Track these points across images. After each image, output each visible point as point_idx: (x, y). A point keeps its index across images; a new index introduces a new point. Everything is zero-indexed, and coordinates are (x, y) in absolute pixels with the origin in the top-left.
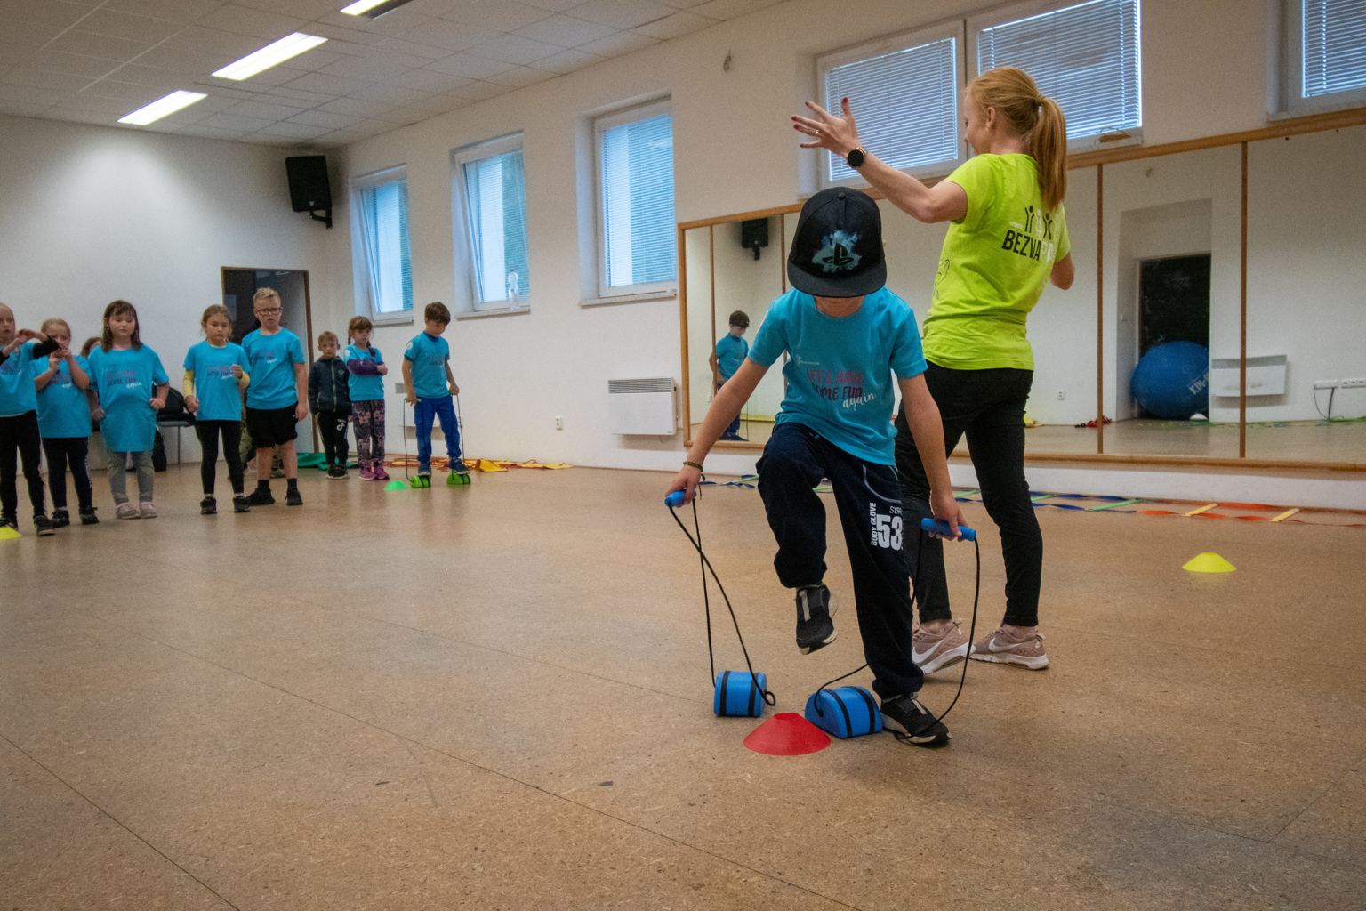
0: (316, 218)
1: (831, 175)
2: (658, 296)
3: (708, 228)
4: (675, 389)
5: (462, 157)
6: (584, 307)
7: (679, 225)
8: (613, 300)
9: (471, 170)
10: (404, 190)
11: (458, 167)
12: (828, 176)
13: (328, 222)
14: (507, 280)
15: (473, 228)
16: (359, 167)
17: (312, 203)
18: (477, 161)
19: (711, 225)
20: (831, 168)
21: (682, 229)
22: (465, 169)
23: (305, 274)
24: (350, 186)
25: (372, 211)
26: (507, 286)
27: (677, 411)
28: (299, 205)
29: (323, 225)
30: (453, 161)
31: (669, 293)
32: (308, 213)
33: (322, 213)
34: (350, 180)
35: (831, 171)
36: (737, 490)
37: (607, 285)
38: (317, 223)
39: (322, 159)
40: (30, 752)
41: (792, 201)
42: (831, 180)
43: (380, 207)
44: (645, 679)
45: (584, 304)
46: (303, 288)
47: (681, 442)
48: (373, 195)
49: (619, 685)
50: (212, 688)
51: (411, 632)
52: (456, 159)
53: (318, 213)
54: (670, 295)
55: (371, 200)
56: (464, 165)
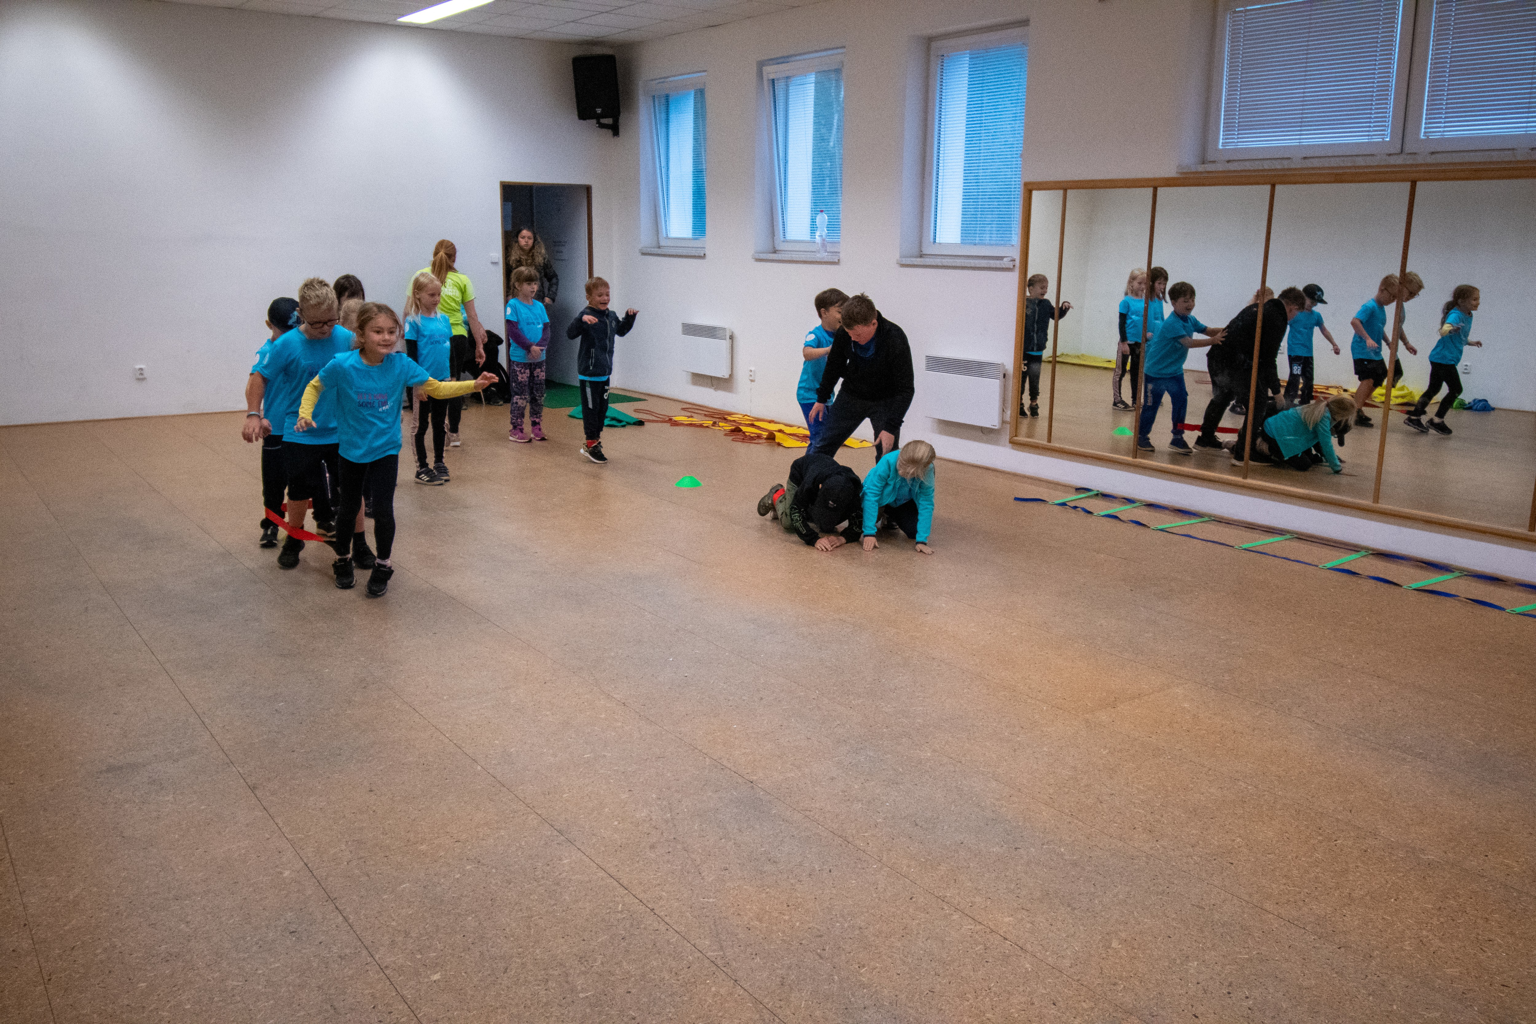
0: (602, 126)
1: (1221, 141)
2: (993, 263)
3: (1061, 192)
4: (1004, 376)
5: (770, 71)
6: (903, 265)
7: (1026, 184)
8: (938, 261)
9: (780, 86)
10: (700, 93)
11: (765, 82)
12: (1218, 142)
13: (615, 130)
14: (813, 221)
15: (778, 155)
16: (652, 71)
17: (599, 111)
18: (788, 78)
19: (1065, 190)
20: (1222, 133)
21: (1029, 189)
22: (774, 85)
23: (588, 189)
24: (641, 92)
25: (663, 116)
26: (813, 228)
27: (1004, 401)
28: (584, 114)
29: (610, 132)
30: (760, 75)
31: (1006, 263)
32: (594, 121)
33: (608, 121)
34: (641, 84)
35: (1221, 137)
36: (1072, 514)
37: (932, 240)
38: (605, 131)
39: (611, 59)
40: (386, 967)
41: (1170, 172)
42: (1220, 147)
43: (672, 116)
44: (1007, 919)
45: (904, 262)
46: (585, 204)
47: (1006, 437)
48: (665, 103)
49: (979, 927)
50: (548, 868)
51: (740, 781)
52: (764, 73)
53: (604, 121)
54: (1007, 266)
55: (663, 108)
56: (773, 80)
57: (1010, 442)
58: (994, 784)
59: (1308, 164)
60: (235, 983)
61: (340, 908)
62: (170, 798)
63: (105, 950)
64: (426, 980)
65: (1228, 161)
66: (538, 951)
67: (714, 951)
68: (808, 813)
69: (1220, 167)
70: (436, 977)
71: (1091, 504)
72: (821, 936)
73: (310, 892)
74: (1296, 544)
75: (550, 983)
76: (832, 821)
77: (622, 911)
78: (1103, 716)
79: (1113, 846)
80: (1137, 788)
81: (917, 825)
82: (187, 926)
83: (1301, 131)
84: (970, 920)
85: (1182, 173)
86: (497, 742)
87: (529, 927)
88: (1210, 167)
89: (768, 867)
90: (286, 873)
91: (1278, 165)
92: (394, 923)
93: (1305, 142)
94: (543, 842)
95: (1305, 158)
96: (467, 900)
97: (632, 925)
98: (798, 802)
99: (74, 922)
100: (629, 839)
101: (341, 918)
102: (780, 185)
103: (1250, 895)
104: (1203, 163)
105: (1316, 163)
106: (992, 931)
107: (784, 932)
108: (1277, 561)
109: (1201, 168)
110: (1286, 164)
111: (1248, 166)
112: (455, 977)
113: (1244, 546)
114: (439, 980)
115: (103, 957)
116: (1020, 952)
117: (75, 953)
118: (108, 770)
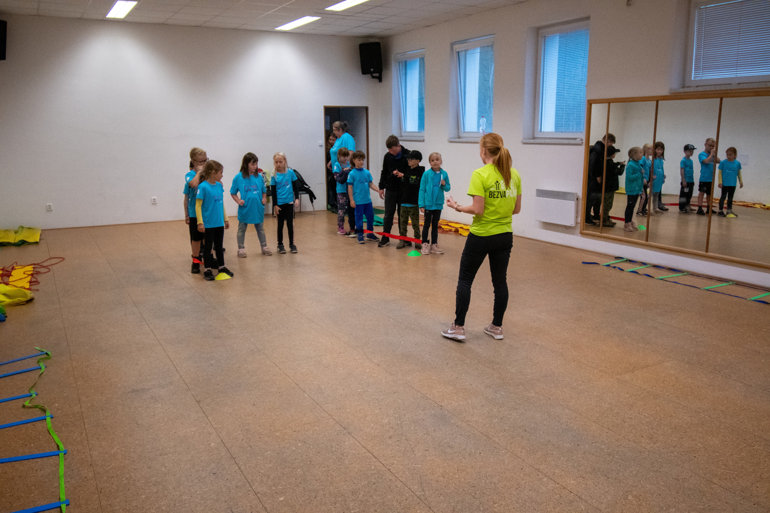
0: (373, 77)
1: (693, 76)
2: (571, 142)
3: (607, 105)
4: (577, 199)
5: (457, 47)
6: (524, 143)
7: (588, 101)
8: (543, 141)
9: (462, 55)
10: (422, 60)
11: (454, 53)
12: (691, 77)
13: (380, 79)
14: (479, 121)
15: (461, 89)
16: (398, 50)
17: (372, 70)
18: (465, 50)
19: (609, 103)
20: (693, 72)
21: (590, 103)
22: (459, 54)
23: (367, 108)
24: (393, 60)
25: (404, 71)
26: (479, 125)
27: (577, 212)
28: (364, 72)
29: (378, 80)
30: (452, 49)
31: (578, 141)
32: (370, 75)
33: (377, 75)
34: (393, 56)
35: (693, 74)
36: (612, 271)
37: (539, 130)
38: (374, 80)
39: (378, 44)
40: (258, 493)
41: (665, 92)
42: (693, 79)
43: (408, 71)
44: (572, 482)
45: (525, 142)
46: (365, 116)
47: (578, 231)
48: (405, 65)
49: (557, 486)
50: (338, 446)
51: (435, 405)
52: (454, 48)
53: (374, 75)
54: (579, 143)
55: (404, 68)
56: (458, 52)
57: (580, 233)
58: (567, 411)
59: (741, 86)
60: (186, 498)
61: (237, 462)
62: (160, 405)
63: (127, 479)
64: (277, 500)
65: (697, 86)
66: (331, 488)
67: (420, 492)
68: (469, 423)
69: (692, 90)
70: (281, 499)
71: (623, 266)
72: (474, 487)
73: (223, 454)
74: (734, 287)
75: (337, 505)
76: (482, 427)
77: (374, 470)
78: (627, 377)
79: (630, 446)
80: (645, 416)
81: (526, 431)
82: (166, 469)
83: (737, 69)
84: (553, 482)
85: (671, 93)
86: (315, 382)
87: (328, 476)
88: (686, 90)
89: (449, 450)
90: (213, 444)
91: (724, 88)
92: (263, 471)
93: (739, 75)
94: (336, 433)
95: (739, 84)
96: (298, 461)
97: (378, 477)
98: (464, 417)
99: (113, 464)
100: (379, 433)
101: (237, 468)
102: (462, 104)
103: (705, 474)
104: (683, 87)
105: (745, 86)
106: (564, 488)
107: (455, 484)
108: (724, 296)
109: (682, 90)
110: (728, 87)
111: (708, 89)
112: (291, 499)
113: (706, 288)
114: (283, 501)
115: (125, 482)
116: (578, 499)
117: (113, 479)
118: (132, 392)
